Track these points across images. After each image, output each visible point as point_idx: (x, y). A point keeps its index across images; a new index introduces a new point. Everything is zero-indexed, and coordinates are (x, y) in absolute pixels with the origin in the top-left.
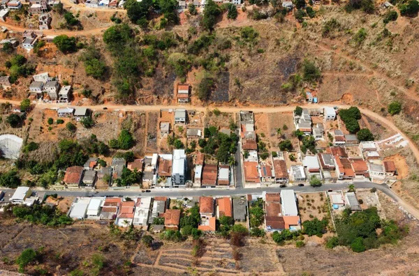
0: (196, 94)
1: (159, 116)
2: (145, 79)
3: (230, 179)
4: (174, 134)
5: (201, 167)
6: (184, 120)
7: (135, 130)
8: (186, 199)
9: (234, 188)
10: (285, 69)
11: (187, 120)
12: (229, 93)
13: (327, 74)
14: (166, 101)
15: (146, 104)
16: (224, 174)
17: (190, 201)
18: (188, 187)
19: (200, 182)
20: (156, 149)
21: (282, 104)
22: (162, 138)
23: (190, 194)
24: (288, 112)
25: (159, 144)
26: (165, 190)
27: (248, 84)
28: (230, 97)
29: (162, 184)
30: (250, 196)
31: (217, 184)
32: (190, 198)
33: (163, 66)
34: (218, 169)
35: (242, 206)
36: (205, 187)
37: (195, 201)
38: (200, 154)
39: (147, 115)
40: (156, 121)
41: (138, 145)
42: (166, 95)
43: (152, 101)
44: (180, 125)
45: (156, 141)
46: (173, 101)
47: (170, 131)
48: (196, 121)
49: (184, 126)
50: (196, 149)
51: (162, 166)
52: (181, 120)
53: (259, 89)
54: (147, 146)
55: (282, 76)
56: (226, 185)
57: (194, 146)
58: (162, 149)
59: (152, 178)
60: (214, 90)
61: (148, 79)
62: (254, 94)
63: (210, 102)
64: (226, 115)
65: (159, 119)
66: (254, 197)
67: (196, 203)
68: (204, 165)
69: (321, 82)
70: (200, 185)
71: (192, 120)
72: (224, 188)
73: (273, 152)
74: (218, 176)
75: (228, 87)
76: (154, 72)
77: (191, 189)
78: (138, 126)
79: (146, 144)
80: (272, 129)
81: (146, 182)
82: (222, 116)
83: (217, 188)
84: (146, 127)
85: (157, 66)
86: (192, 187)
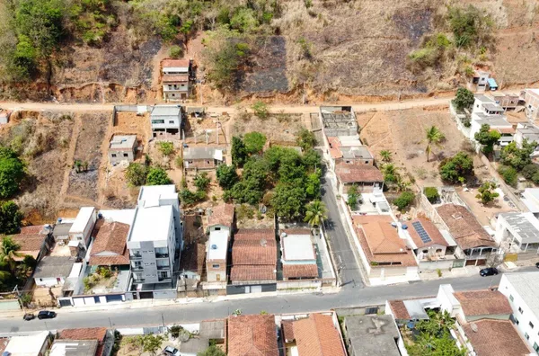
0: (208, 79)
1: (111, 122)
2: (83, 51)
3: (318, 259)
4: (148, 162)
5: (225, 234)
6: (177, 125)
7: (38, 154)
8: (176, 332)
9: (336, 289)
10: (408, 27)
11: (185, 127)
12: (287, 75)
13: (501, 35)
14: (132, 94)
15: (79, 101)
16: (298, 247)
17: (192, 336)
18: (185, 292)
19: (223, 275)
20: (95, 197)
21: (418, 93)
22: (114, 170)
23: (192, 315)
24: (437, 108)
25: (103, 184)
26: (106, 307)
27: (330, 56)
28: (291, 84)
29: (98, 290)
30: (398, 306)
31: (279, 277)
32: (191, 327)
33: (128, 28)
34: (278, 239)
35: (381, 340)
36: (239, 289)
37: (210, 333)
38: (222, 205)
39: (79, 121)
40: (102, 133)
41: (40, 190)
42: (131, 82)
43: (96, 95)
44: (167, 138)
45: (95, 179)
46: (149, 94)
47: (137, 153)
48: (209, 131)
49: (176, 141)
50: (211, 195)
51: (103, 238)
52: (167, 125)
53: (357, 64)
54: (68, 191)
55: (405, 41)
56: (310, 278)
57: (204, 185)
58: (111, 198)
59: (67, 274)
60: (251, 71)
61: (91, 50)
62: (348, 74)
63: (244, 93)
64: (284, 118)
65: (110, 129)
66: (414, 307)
67: (213, 342)
68: (234, 230)
69: (493, 50)
70: (225, 286)
71: (198, 129)
72: (305, 289)
73: (426, 190)
74: (280, 254)
75: (283, 64)
76: (106, 38)
77: (196, 301)
78: (49, 144)
79: (65, 186)
80: (405, 145)
81: (45, 286)
82: (275, 120)
83: (284, 290)
84: (72, 146)
85: (114, 28)
86: (199, 291)
